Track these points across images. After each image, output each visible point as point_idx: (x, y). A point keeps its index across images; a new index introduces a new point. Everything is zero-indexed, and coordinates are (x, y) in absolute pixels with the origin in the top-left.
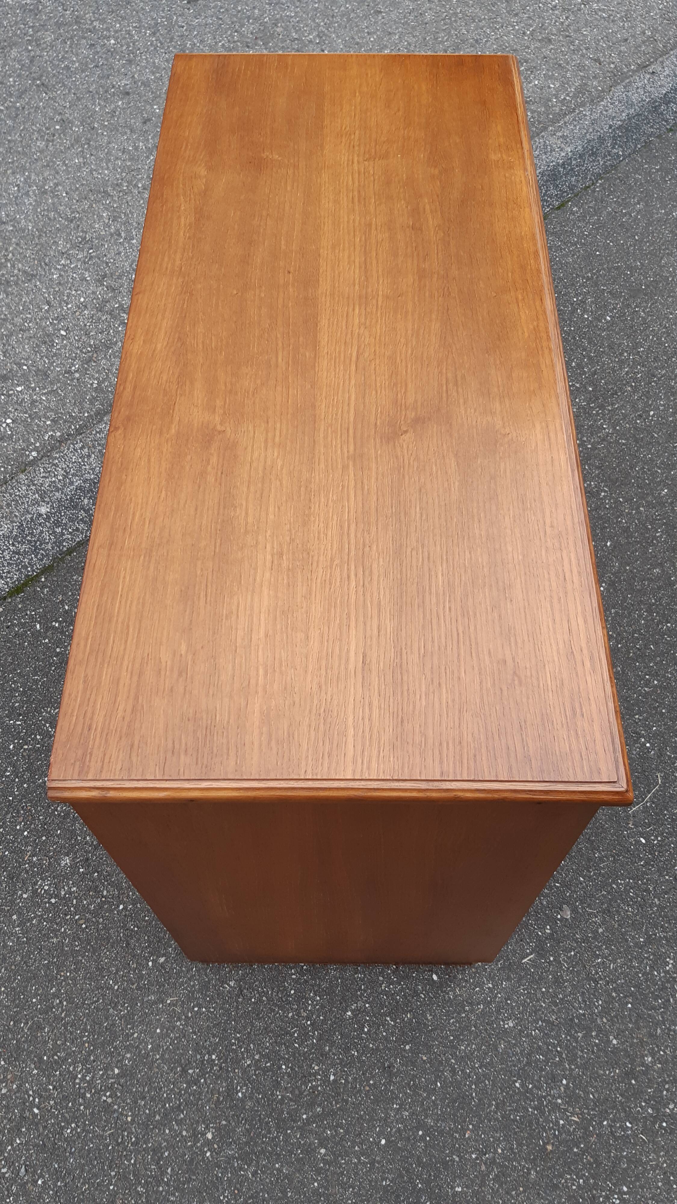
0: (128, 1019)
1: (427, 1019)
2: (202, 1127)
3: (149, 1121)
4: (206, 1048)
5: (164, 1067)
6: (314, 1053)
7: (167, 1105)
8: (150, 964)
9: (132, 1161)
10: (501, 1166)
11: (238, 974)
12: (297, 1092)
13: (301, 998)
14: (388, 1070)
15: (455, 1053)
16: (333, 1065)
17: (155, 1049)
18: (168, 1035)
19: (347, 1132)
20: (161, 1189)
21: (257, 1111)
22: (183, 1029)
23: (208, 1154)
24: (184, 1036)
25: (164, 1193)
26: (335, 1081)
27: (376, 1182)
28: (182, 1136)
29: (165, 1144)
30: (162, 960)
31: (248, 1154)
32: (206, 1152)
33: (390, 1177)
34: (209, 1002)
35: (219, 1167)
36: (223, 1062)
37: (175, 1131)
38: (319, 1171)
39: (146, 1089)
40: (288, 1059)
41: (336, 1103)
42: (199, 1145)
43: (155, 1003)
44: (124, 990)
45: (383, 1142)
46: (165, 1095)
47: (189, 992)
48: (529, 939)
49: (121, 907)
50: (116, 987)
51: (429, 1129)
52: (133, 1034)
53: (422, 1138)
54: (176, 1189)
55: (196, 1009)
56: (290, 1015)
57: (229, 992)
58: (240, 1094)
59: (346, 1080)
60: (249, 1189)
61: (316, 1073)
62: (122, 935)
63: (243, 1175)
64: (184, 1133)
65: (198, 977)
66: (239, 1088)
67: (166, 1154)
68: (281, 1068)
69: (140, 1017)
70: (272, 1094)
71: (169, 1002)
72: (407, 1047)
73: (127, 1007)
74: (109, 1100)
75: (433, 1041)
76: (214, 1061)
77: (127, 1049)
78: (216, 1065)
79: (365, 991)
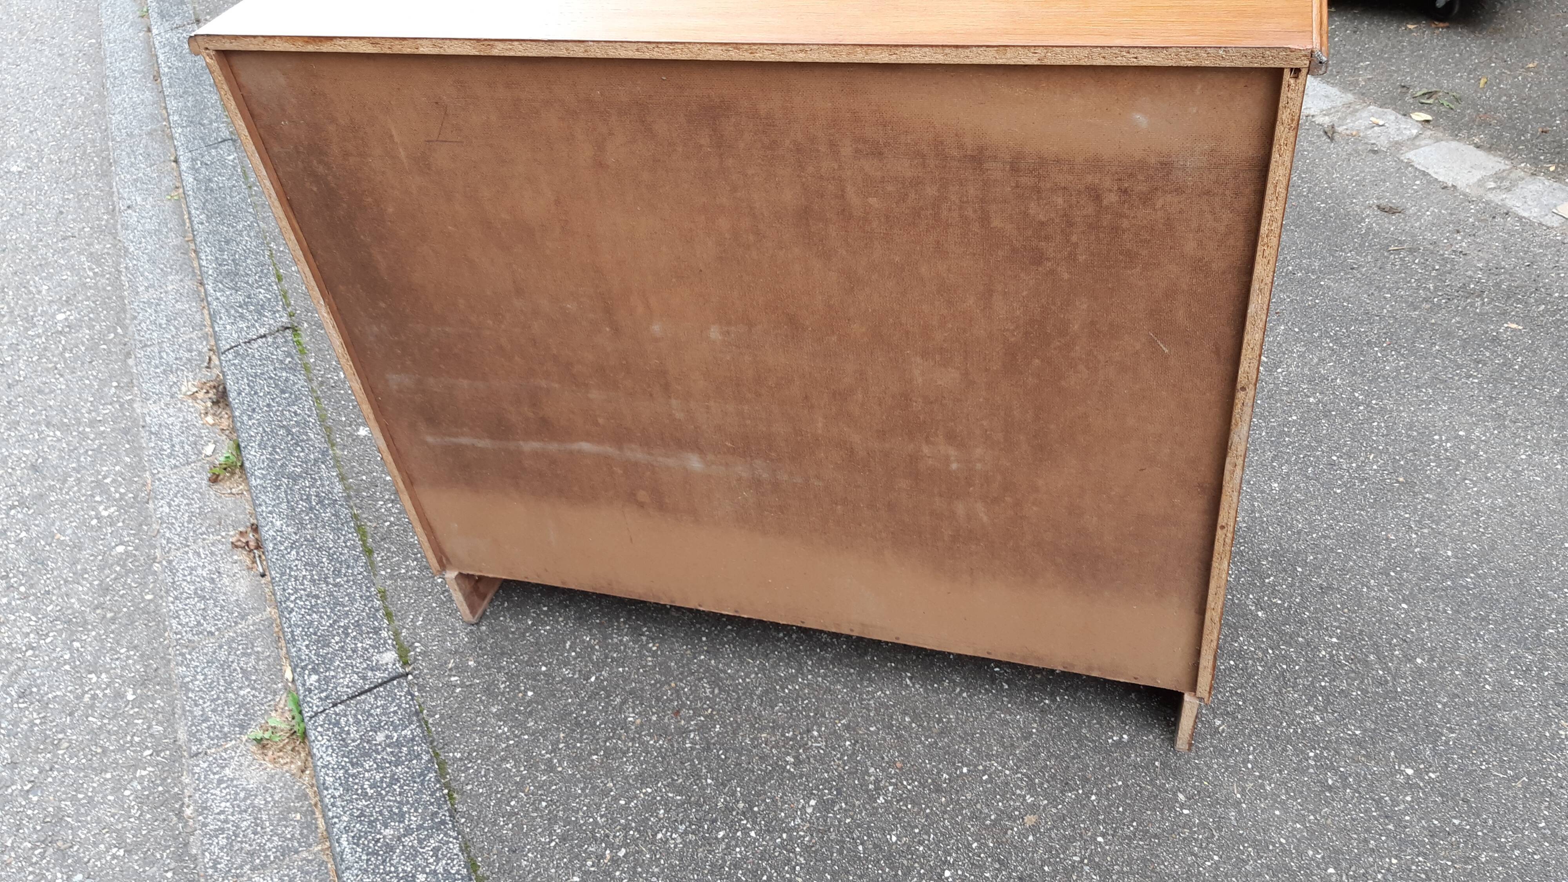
3: (1395, 838)
5: (1326, 812)
6: (1307, 653)
7: (1374, 814)
8: (1185, 811)
9: (1449, 863)
17: (1302, 819)
18: (1283, 803)
20: (1480, 833)
21: (1377, 718)
22: (1275, 783)
23: (1432, 775)
24: (1286, 784)
25: (1485, 831)
28: (1412, 801)
29: (1423, 822)
31: (1428, 734)
32: (1430, 777)
35: (1447, 766)
39: (1355, 836)
40: (1314, 678)
42: (1421, 784)
46: (1362, 815)
47: (1226, 770)
54: (1478, 816)
55: (1250, 766)
65: (1208, 759)
67: (1436, 822)
68: (1324, 688)
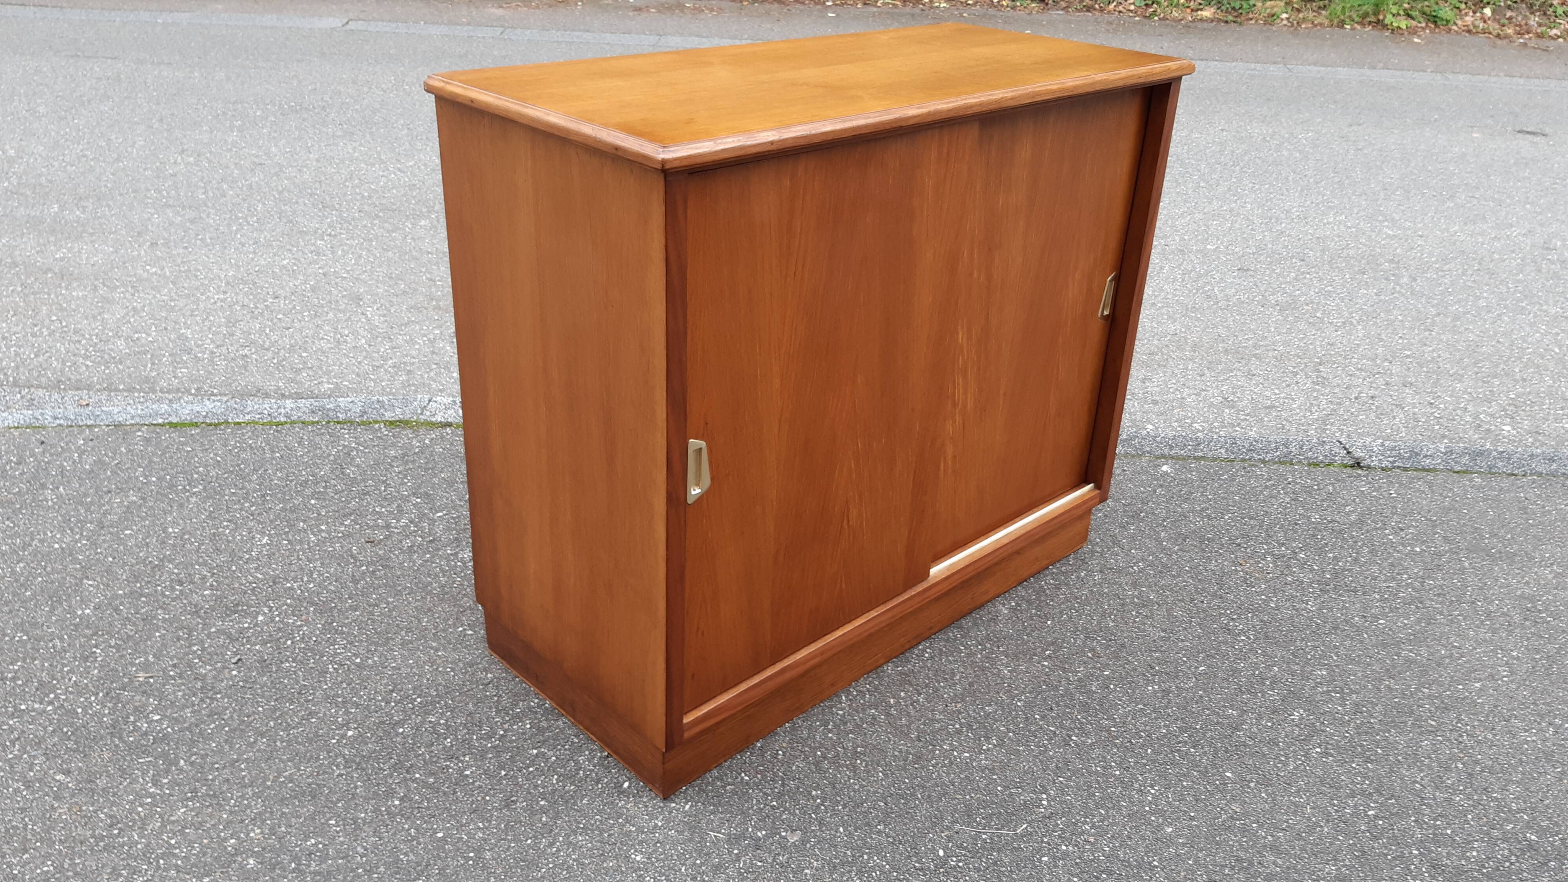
0: (405, 643)
2: (352, 725)
4: (422, 692)
12: (435, 759)
13: (518, 718)
14: (508, 804)
15: (570, 836)
16: (478, 767)
19: (428, 808)
22: (426, 672)
23: (334, 741)
24: (420, 676)
26: (467, 776)
27: (398, 851)
28: (336, 720)
29: (322, 715)
30: (470, 633)
31: (354, 762)
32: (335, 739)
33: (412, 857)
34: (462, 673)
36: (419, 707)
37: (338, 714)
38: (376, 811)
39: (358, 682)
45: (440, 835)
48: (736, 826)
51: (480, 858)
53: (468, 859)
56: (497, 720)
57: (481, 677)
58: (401, 730)
59: (474, 782)
60: (324, 780)
61: (462, 761)
64: (340, 720)
70: (419, 747)
71: (440, 653)
72: (542, 803)
74: (331, 670)
75: (566, 816)
76: (416, 701)
77: (381, 656)
78: (413, 704)
79: (566, 750)
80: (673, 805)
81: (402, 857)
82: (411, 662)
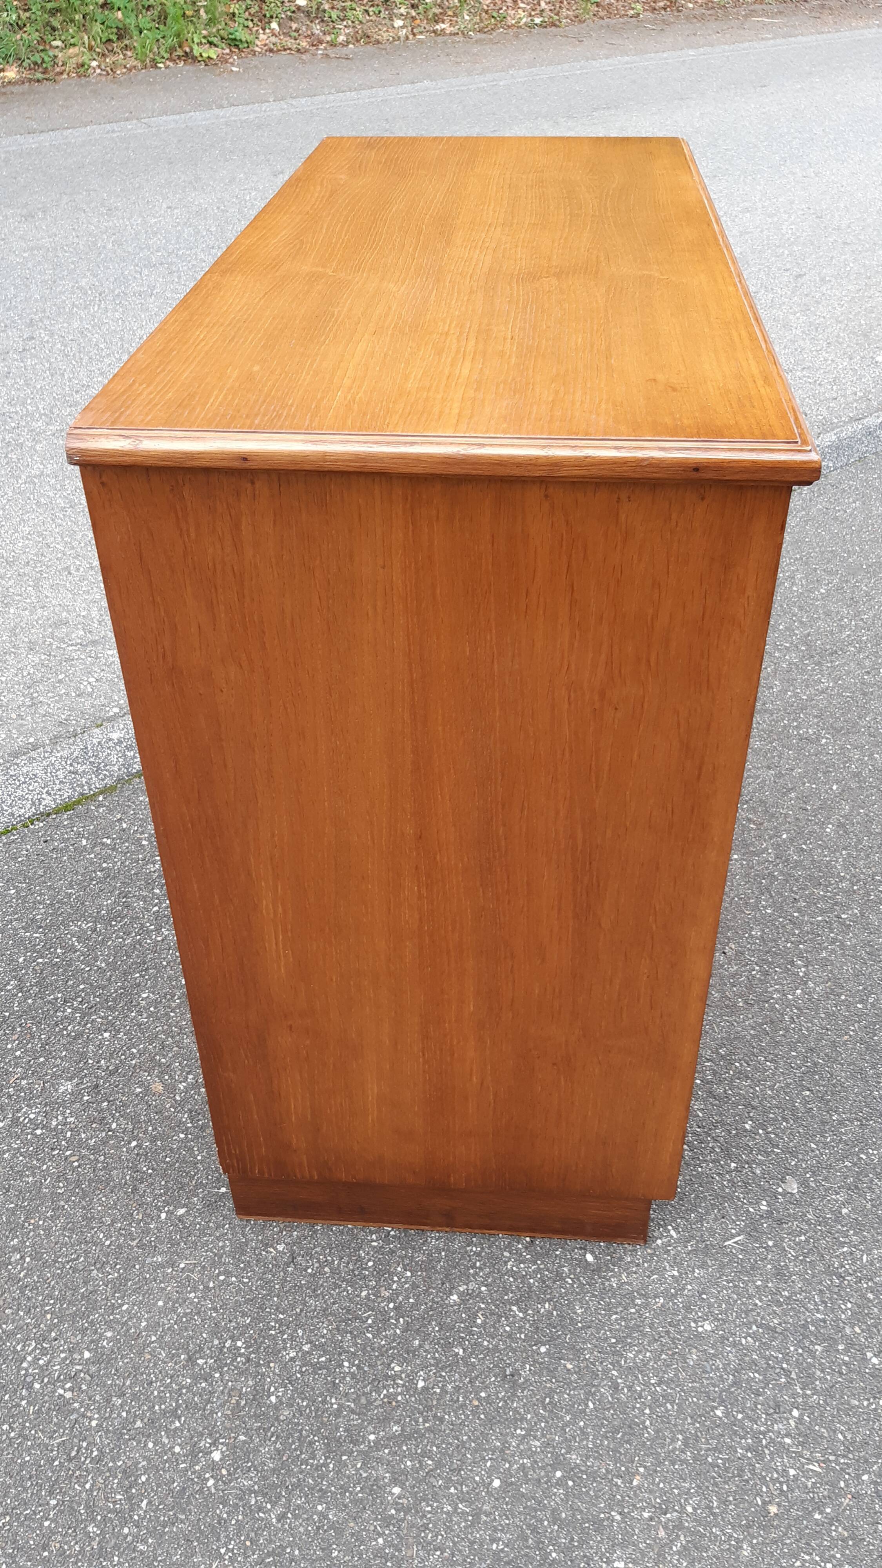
0: (119, 1286)
1: (575, 1313)
2: (204, 1444)
3: (124, 1428)
4: (229, 1330)
5: (160, 1354)
6: (394, 1348)
7: (157, 1407)
8: (163, 1216)
9: (88, 1486)
10: (692, 1534)
11: (291, 1236)
12: (363, 1401)
13: (382, 1273)
14: (511, 1380)
15: (618, 1362)
16: (424, 1367)
17: (152, 1327)
18: (174, 1310)
19: (439, 1465)
20: (126, 1530)
21: (297, 1424)
22: (199, 1303)
23: (211, 1482)
24: (198, 1313)
25: (129, 1538)
26: (425, 1389)
27: (481, 1545)
28: (173, 1454)
29: (145, 1463)
30: (182, 1211)
31: (273, 1486)
32: (208, 1480)
33: (506, 1537)
34: (243, 1269)
35: (225, 1503)
36: (253, 1352)
37: (164, 1445)
38: (387, 1521)
39: (128, 1383)
40: (354, 1354)
41: (425, 1421)
42: (197, 1468)
43: (161, 1266)
44: (120, 1247)
45: (497, 1483)
46: (156, 1393)
47: (215, 1255)
48: (737, 1216)
49: (134, 1143)
50: (108, 1243)
51: (572, 1469)
52: (122, 1305)
53: (561, 1483)
54: (150, 1533)
55: (222, 1278)
56: (364, 1294)
57: (274, 1258)
58: (273, 1399)
59: (443, 1389)
60: (270, 1542)
61: (397, 1376)
62: (128, 1177)
63: (262, 1519)
64: (177, 1449)
65: (230, 1237)
66: (272, 1389)
67: (144, 1478)
68: (341, 1366)
69: (136, 1284)
70: (324, 1402)
71: (182, 1266)
72: (543, 1349)
73: (119, 1269)
74: (68, 1395)
75: (584, 1343)
76: (239, 1348)
77: (110, 1325)
78: (241, 1355)
79: (480, 1269)
80: (659, 1242)
81: (494, 1547)
82: (160, 1303)
